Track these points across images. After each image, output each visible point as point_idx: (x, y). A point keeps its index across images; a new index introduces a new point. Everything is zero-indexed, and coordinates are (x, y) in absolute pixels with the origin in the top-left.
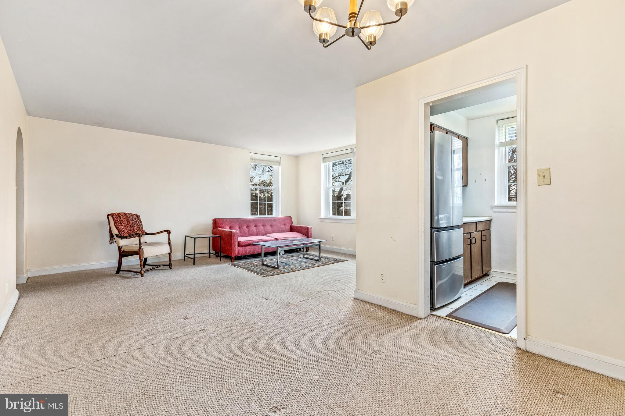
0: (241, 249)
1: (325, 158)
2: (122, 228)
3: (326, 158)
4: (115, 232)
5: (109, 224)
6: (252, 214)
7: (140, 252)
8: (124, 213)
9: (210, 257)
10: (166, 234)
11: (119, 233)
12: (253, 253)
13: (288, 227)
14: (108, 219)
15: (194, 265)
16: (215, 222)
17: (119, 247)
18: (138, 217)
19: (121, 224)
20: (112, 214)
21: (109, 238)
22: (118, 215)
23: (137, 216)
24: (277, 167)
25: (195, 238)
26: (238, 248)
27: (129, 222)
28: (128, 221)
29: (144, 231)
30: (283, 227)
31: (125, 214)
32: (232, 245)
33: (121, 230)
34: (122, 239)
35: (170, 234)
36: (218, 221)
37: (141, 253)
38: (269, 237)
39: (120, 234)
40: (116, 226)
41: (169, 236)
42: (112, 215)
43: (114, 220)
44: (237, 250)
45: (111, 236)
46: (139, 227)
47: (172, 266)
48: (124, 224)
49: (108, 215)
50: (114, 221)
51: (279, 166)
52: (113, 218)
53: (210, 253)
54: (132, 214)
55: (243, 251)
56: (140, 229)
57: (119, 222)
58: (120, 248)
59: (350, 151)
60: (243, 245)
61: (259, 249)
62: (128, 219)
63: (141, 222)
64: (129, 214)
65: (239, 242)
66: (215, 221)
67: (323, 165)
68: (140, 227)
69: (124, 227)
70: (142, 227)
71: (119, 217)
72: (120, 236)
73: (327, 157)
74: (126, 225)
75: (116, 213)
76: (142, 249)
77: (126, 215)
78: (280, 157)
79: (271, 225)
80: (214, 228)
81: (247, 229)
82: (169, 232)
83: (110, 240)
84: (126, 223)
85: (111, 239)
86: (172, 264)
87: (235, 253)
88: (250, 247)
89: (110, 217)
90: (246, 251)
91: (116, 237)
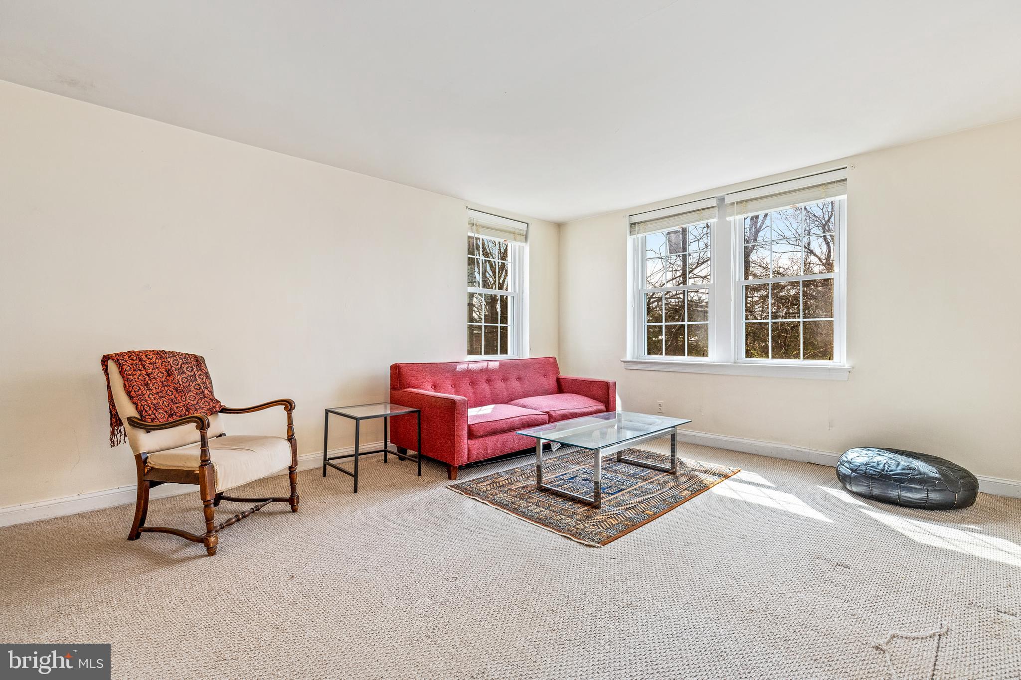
0: (475, 443)
1: (634, 224)
2: (150, 398)
3: (638, 223)
4: (127, 410)
5: (109, 386)
6: (471, 352)
7: (204, 476)
8: (158, 353)
9: (386, 461)
10: (279, 411)
11: (140, 413)
12: (501, 452)
13: (552, 382)
14: (106, 371)
15: (356, 491)
16: (397, 372)
17: (138, 457)
18: (199, 361)
19: (147, 384)
20: (118, 355)
21: (109, 428)
22: (138, 357)
23: (197, 361)
24: (519, 246)
25: (357, 420)
26: (469, 441)
27: (171, 378)
28: (169, 375)
29: (218, 402)
30: (543, 380)
31: (161, 354)
32: (454, 436)
33: (144, 403)
34: (148, 432)
35: (294, 412)
36: (405, 371)
37: (207, 479)
38: (524, 406)
39: (141, 415)
40: (129, 394)
41: (290, 418)
42: (118, 359)
43: (122, 372)
44: (466, 447)
45: (116, 421)
46: (203, 392)
47: (298, 502)
48: (154, 386)
49: (105, 360)
50: (123, 377)
51: (523, 244)
52: (120, 366)
53: (385, 451)
54: (182, 354)
55: (479, 448)
56: (205, 397)
57: (138, 378)
58: (141, 461)
59: (714, 202)
60: (478, 434)
61: (514, 442)
62: (168, 371)
63: (208, 377)
64: (174, 354)
65: (469, 426)
66: (399, 371)
67: (630, 241)
68: (206, 392)
69: (157, 393)
70: (211, 392)
71: (142, 364)
72: (142, 423)
73: (641, 222)
74: (163, 386)
75: (129, 352)
76: (212, 467)
77: (162, 357)
78: (528, 224)
79: (519, 378)
80: (393, 388)
81: (470, 388)
82: (289, 405)
83: (113, 433)
84: (162, 382)
85: (114, 430)
86: (298, 497)
87: (462, 457)
88: (494, 439)
89: (111, 364)
90: (485, 449)
91: (130, 424)
